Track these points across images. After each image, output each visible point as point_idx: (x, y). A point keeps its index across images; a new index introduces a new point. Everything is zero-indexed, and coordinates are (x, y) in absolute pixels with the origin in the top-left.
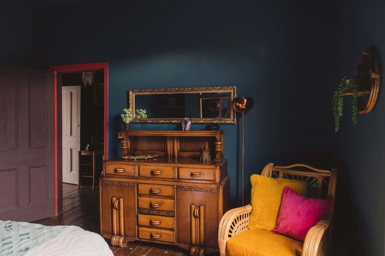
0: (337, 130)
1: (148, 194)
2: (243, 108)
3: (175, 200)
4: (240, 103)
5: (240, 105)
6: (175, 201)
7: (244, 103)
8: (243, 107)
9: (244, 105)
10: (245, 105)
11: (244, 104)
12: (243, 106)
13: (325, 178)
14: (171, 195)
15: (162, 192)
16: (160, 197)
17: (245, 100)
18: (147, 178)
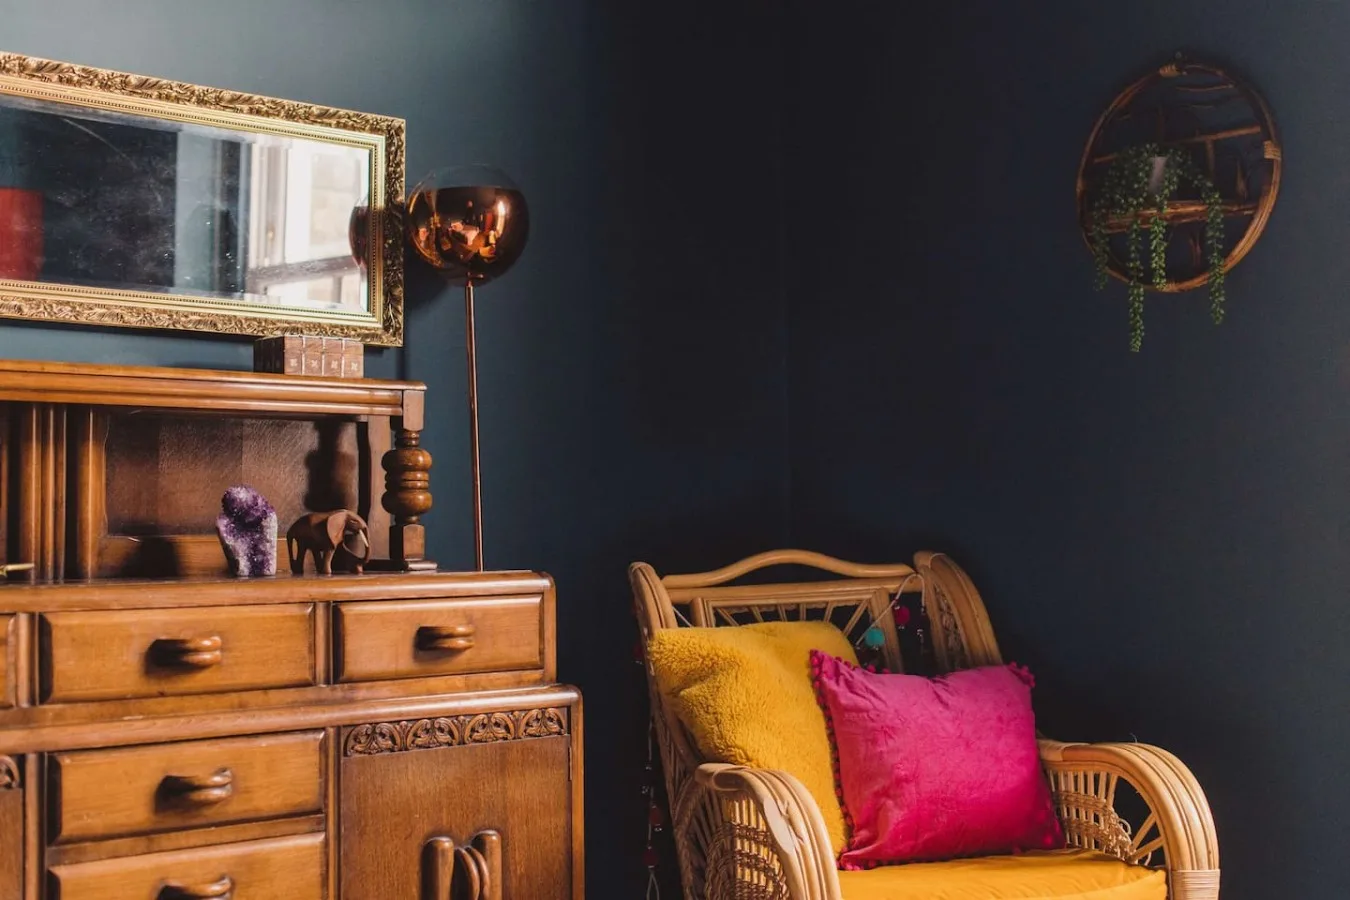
0: (1137, 345)
1: (146, 826)
2: (477, 255)
3: (326, 830)
4: (469, 222)
5: (472, 235)
6: (327, 840)
7: (493, 227)
8: (484, 251)
9: (492, 240)
10: (497, 240)
11: (492, 233)
12: (487, 244)
13: (899, 602)
14: (307, 797)
15: (247, 791)
16: (228, 833)
17: (502, 209)
18: (114, 704)
